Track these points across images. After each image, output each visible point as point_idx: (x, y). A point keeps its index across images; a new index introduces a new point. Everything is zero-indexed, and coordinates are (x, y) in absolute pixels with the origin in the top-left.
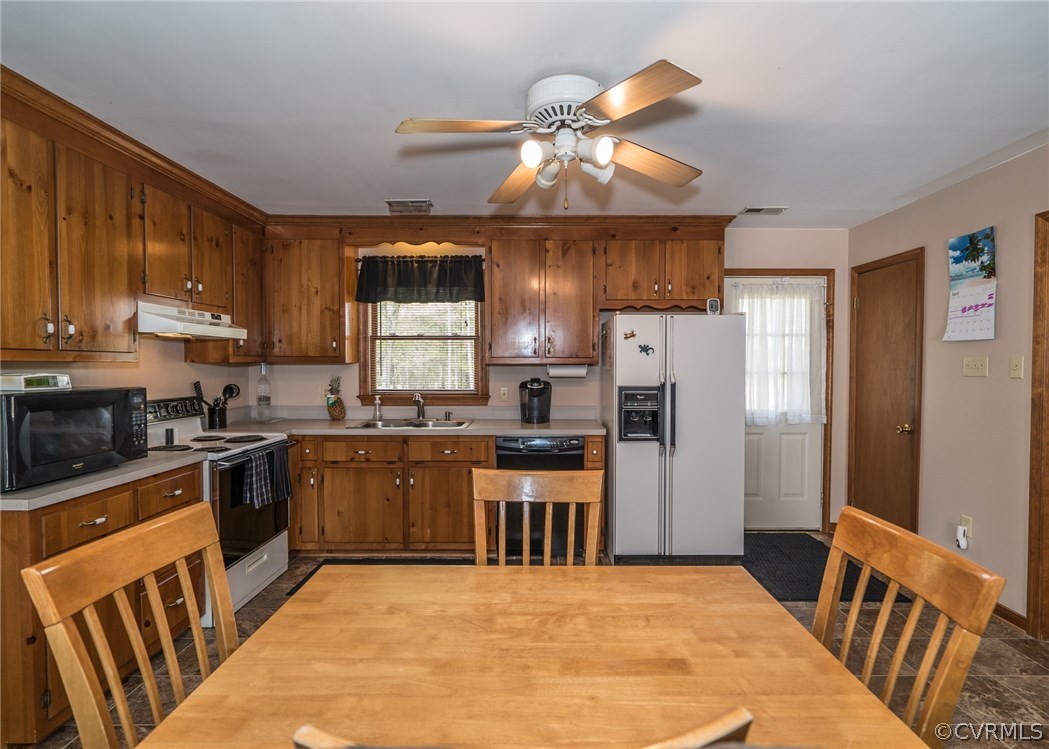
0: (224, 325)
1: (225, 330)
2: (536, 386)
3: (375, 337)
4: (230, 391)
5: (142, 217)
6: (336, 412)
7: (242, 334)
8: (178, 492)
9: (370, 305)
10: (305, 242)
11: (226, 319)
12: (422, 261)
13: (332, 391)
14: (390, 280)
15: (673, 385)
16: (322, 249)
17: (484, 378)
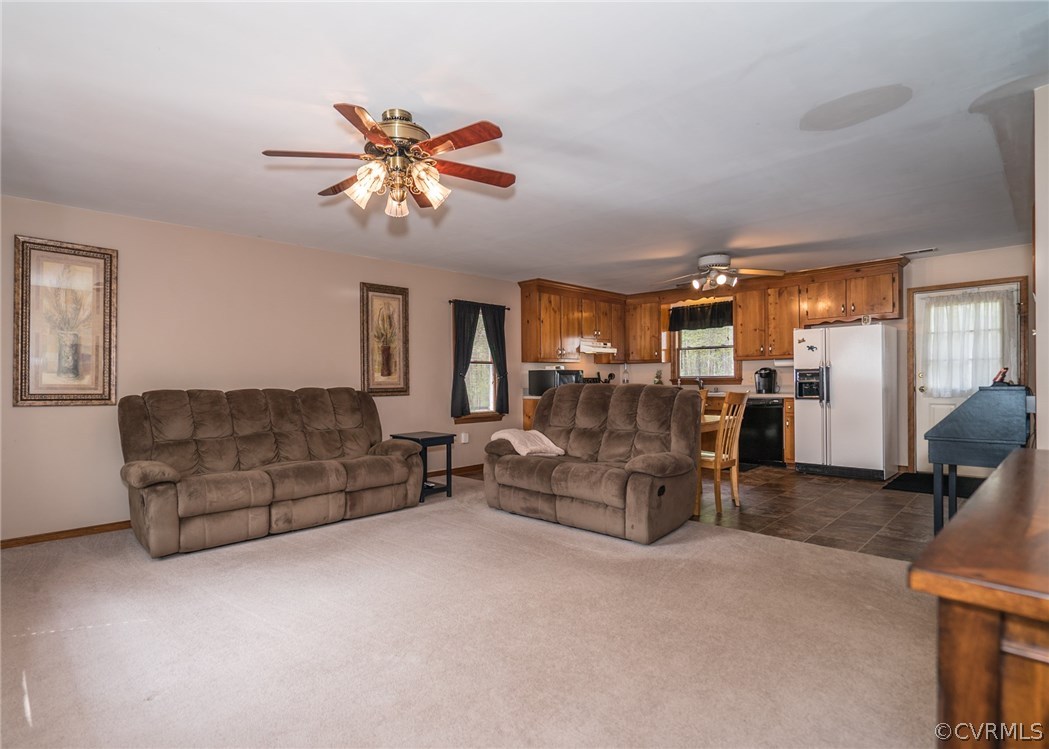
0: (609, 348)
1: (610, 350)
2: (763, 372)
3: (680, 348)
4: (611, 376)
5: (581, 312)
7: (615, 351)
9: (677, 333)
10: (643, 306)
11: (609, 344)
12: (702, 307)
13: (657, 377)
14: (685, 318)
15: (827, 369)
16: (651, 308)
17: (738, 369)
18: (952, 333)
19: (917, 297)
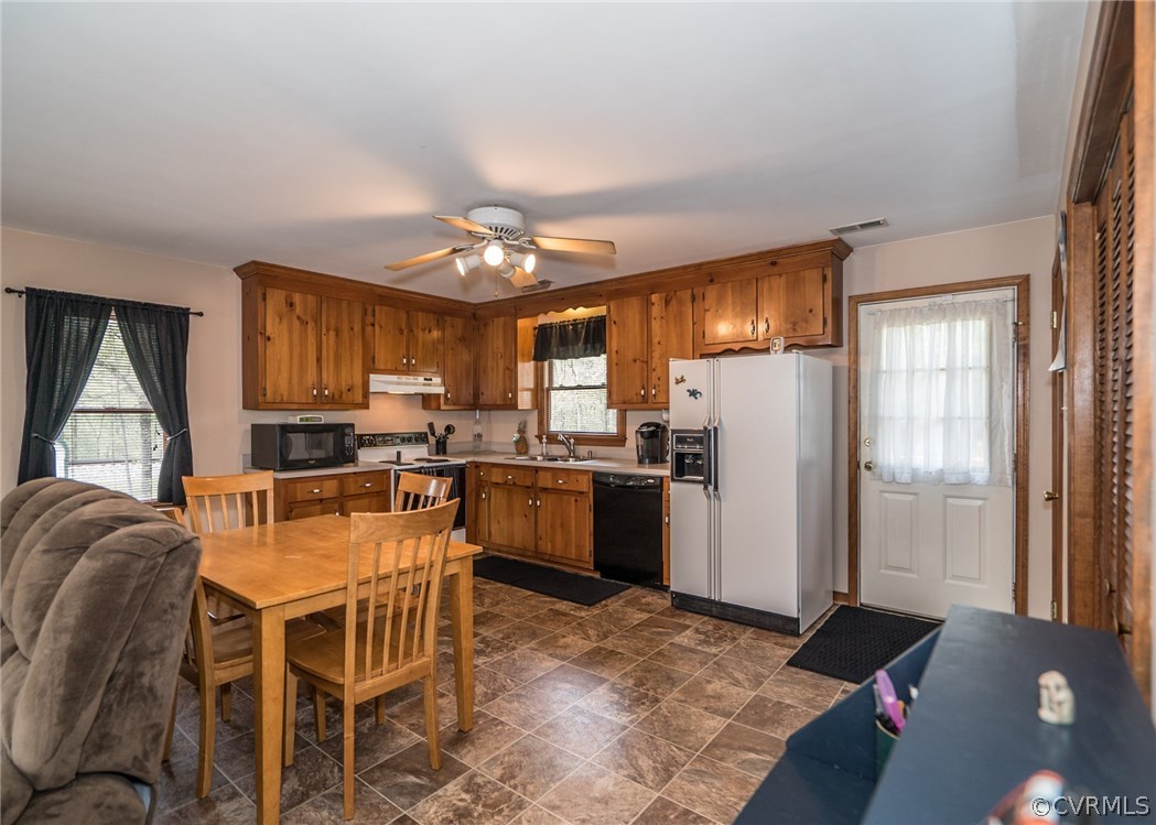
0: (436, 385)
2: (645, 429)
3: (550, 388)
4: (449, 429)
5: (373, 325)
6: (522, 445)
8: (368, 485)
9: (546, 363)
10: (495, 320)
11: (436, 380)
12: (575, 323)
13: (520, 432)
14: (555, 342)
15: (715, 429)
16: (505, 324)
17: (622, 422)
18: (913, 372)
19: (863, 309)
